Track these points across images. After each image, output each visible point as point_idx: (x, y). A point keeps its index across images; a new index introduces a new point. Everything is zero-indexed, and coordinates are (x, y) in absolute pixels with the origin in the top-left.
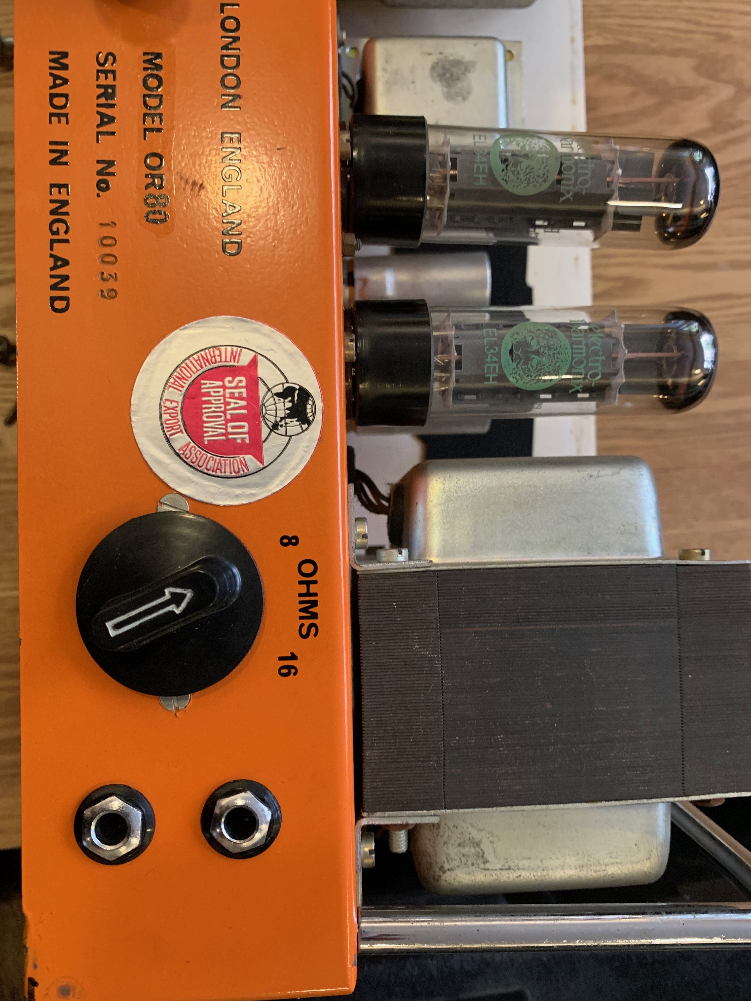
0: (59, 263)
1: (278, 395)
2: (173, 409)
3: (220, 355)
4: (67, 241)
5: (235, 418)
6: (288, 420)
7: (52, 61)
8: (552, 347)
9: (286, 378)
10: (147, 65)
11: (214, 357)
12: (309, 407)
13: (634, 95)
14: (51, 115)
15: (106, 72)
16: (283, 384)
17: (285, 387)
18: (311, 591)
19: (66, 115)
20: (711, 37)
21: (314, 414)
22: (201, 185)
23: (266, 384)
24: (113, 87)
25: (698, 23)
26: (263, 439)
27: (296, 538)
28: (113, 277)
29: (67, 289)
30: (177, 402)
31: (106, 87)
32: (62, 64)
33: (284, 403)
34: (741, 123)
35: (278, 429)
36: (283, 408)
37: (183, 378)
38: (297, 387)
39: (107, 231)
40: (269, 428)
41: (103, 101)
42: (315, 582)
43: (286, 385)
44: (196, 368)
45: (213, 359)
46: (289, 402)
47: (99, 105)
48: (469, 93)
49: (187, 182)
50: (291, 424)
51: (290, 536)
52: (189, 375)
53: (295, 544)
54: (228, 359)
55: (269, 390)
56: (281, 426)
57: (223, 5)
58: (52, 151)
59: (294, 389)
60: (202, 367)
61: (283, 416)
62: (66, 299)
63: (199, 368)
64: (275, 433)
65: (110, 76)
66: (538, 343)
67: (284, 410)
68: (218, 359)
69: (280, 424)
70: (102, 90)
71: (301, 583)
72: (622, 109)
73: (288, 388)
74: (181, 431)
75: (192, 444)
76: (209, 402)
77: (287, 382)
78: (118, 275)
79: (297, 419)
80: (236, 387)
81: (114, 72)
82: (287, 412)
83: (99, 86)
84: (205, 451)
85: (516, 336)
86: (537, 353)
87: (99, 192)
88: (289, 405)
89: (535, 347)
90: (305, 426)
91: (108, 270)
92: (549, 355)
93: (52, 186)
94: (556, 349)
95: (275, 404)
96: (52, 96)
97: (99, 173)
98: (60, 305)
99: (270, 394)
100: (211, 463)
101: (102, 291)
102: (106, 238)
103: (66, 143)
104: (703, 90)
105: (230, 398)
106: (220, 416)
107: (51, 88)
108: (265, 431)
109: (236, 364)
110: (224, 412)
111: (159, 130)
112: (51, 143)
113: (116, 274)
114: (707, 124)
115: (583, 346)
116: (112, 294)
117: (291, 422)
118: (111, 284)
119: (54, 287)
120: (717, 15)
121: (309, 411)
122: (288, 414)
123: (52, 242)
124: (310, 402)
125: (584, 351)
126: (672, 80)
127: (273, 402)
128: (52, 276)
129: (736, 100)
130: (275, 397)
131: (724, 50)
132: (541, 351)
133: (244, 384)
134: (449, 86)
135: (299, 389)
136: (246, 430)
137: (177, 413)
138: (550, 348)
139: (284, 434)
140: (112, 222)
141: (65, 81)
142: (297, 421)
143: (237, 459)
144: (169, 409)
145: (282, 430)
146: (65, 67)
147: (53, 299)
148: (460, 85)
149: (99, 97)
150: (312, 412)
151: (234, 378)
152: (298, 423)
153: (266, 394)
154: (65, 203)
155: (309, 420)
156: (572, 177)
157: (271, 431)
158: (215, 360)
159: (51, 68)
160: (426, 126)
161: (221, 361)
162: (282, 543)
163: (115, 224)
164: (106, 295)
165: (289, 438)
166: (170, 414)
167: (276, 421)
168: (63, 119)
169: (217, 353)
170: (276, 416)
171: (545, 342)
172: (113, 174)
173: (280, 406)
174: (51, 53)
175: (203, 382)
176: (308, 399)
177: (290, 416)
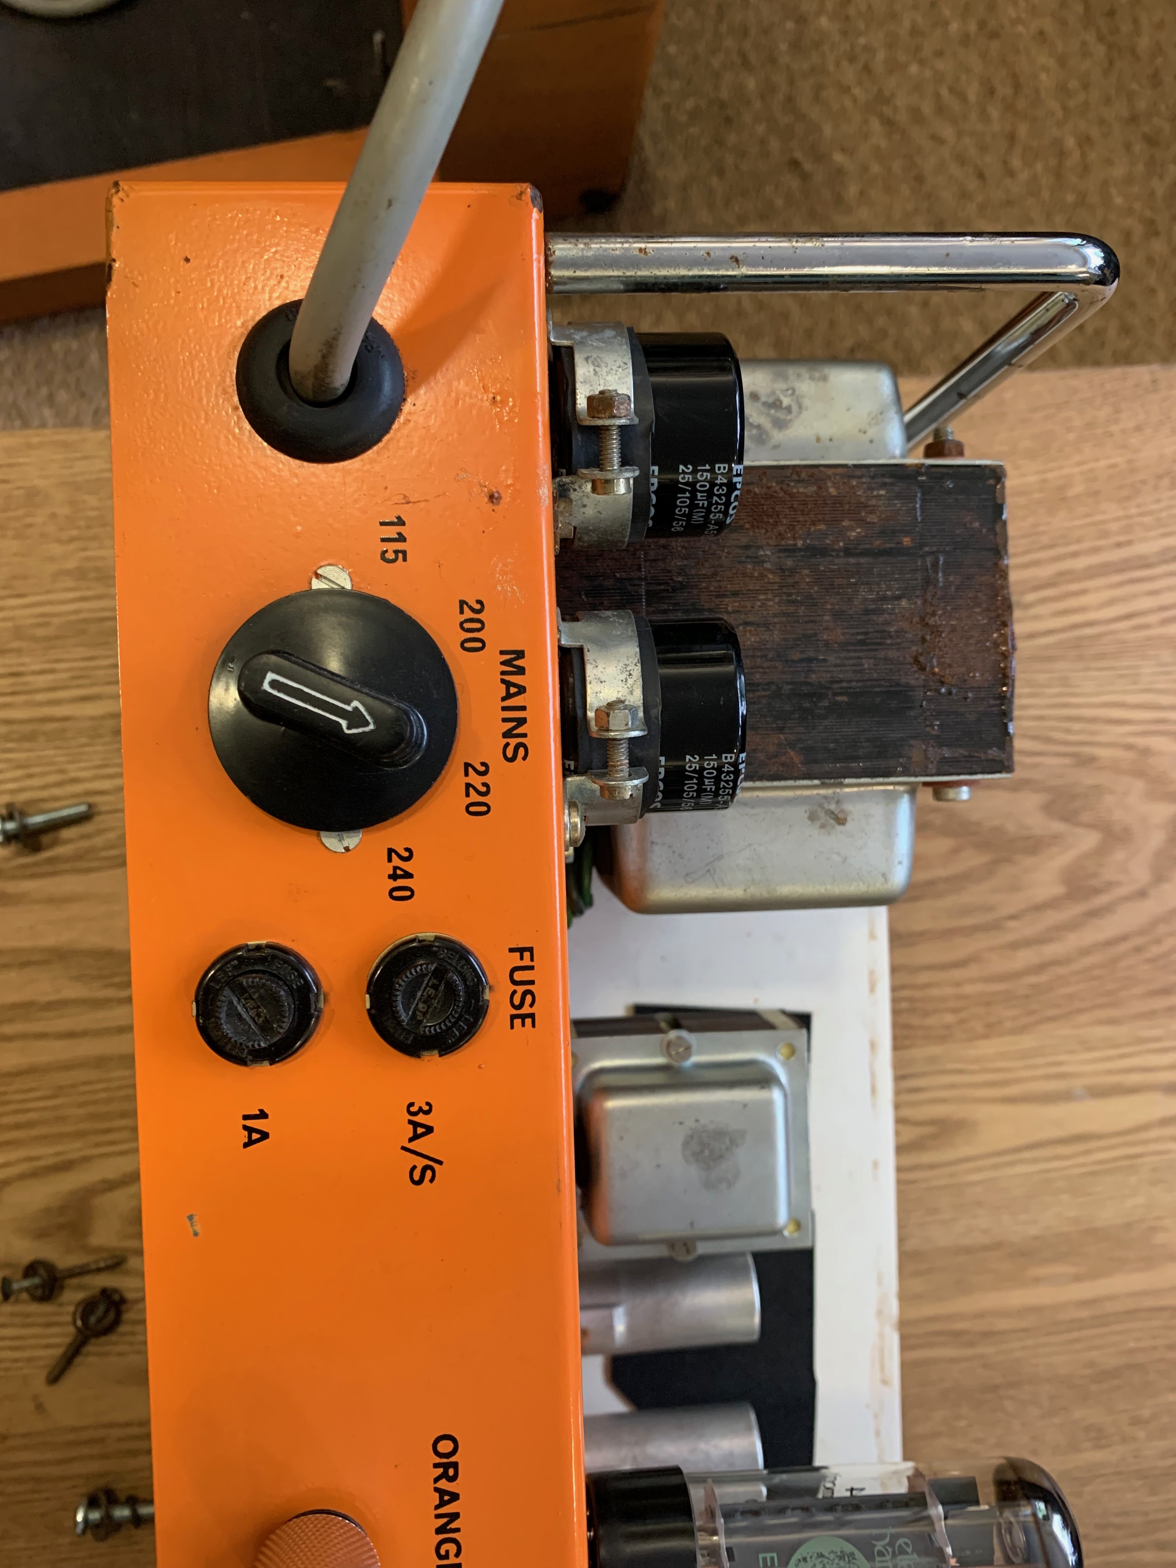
13: (956, 851)
20: (1067, 761)
25: (1049, 740)
34: (1110, 885)
48: (736, 1177)
72: (940, 872)
104: (1056, 839)
114: (1059, 890)
120: (1077, 726)
126: (1011, 827)
129: (1101, 852)
131: (1087, 778)
134: (708, 1168)
148: (723, 1166)
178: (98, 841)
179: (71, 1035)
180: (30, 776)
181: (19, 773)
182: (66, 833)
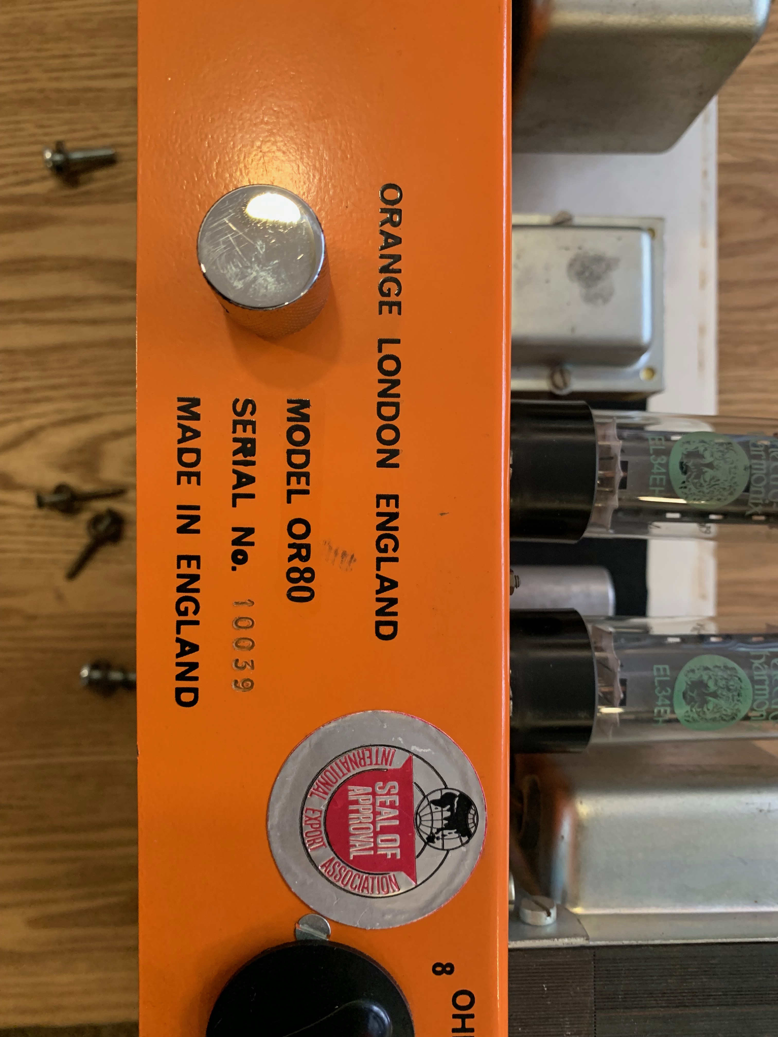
0: (187, 648)
1: (435, 802)
2: (316, 819)
3: (370, 757)
4: (196, 623)
5: (385, 830)
6: (446, 832)
7: (180, 409)
8: (731, 687)
9: (445, 783)
10: (293, 415)
11: (364, 758)
12: (470, 816)
14: (180, 474)
15: (245, 424)
16: (441, 790)
17: (443, 794)
18: (467, 1027)
19: (198, 475)
21: (476, 825)
22: (352, 557)
23: (421, 790)
24: (253, 441)
26: (417, 854)
27: (451, 965)
28: (249, 665)
29: (196, 679)
30: (321, 812)
31: (244, 441)
32: (192, 413)
33: (442, 811)
35: (433, 842)
36: (440, 818)
37: (327, 783)
38: (458, 794)
39: (243, 611)
40: (424, 840)
41: (240, 457)
42: (472, 1016)
43: (444, 792)
44: (343, 773)
45: (362, 761)
46: (448, 810)
47: (235, 463)
48: (611, 294)
49: (336, 553)
50: (449, 836)
51: (444, 964)
52: (334, 781)
53: (451, 972)
54: (379, 762)
55: (425, 797)
56: (438, 838)
57: (381, 342)
58: (179, 517)
59: (452, 796)
60: (349, 771)
61: (440, 827)
62: (195, 691)
63: (345, 771)
64: (431, 846)
65: (249, 428)
66: (716, 684)
67: (442, 820)
68: (368, 762)
69: (436, 836)
70: (239, 445)
71: (455, 1016)
73: (447, 794)
74: (324, 844)
75: (337, 860)
76: (357, 811)
77: (446, 788)
78: (255, 663)
79: (456, 830)
80: (388, 793)
81: (253, 423)
82: (445, 822)
83: (235, 440)
84: (351, 867)
85: (691, 675)
86: (715, 695)
87: (235, 565)
88: (447, 814)
89: (712, 687)
90: (465, 839)
91: (244, 656)
92: (728, 697)
93: (180, 558)
94: (736, 690)
95: (432, 813)
96: (181, 452)
97: (235, 542)
98: (187, 697)
99: (425, 803)
100: (357, 882)
101: (236, 682)
102: (241, 618)
103: (198, 508)
105: (380, 806)
106: (369, 828)
107: (180, 441)
108: (419, 844)
109: (388, 767)
110: (374, 823)
111: (306, 492)
112: (180, 507)
113: (252, 661)
115: (766, 687)
116: (248, 685)
117: (449, 833)
118: (247, 673)
119: (180, 677)
121: (470, 821)
122: (445, 825)
123: (179, 624)
124: (472, 812)
125: (766, 692)
127: (429, 811)
128: (178, 664)
130: (432, 805)
132: (719, 692)
133: (396, 791)
134: (588, 286)
135: (459, 796)
136: (398, 844)
137: (320, 824)
138: (729, 690)
139: (441, 848)
140: (249, 600)
141: (197, 434)
142: (456, 832)
143: (387, 876)
144: (310, 819)
145: (438, 844)
146: (196, 417)
147: (179, 691)
148: (601, 285)
149: (235, 453)
150: (474, 822)
151: (385, 784)
152: (457, 835)
153: (422, 802)
154: (195, 578)
155: (470, 831)
156: (763, 490)
157: (426, 844)
158: (365, 763)
159: (179, 418)
160: (595, 423)
161: (371, 764)
162: (435, 972)
163: (253, 603)
164: (241, 686)
165: (446, 852)
166: (311, 825)
167: (431, 832)
168: (194, 479)
169: (367, 754)
170: (432, 827)
171: (724, 682)
172: (252, 544)
173: (437, 816)
174: (180, 400)
175: (350, 787)
176: (470, 808)
177: (448, 827)
178: (120, 180)
179: (94, 322)
180: (74, 131)
181: (65, 128)
182: (99, 174)
